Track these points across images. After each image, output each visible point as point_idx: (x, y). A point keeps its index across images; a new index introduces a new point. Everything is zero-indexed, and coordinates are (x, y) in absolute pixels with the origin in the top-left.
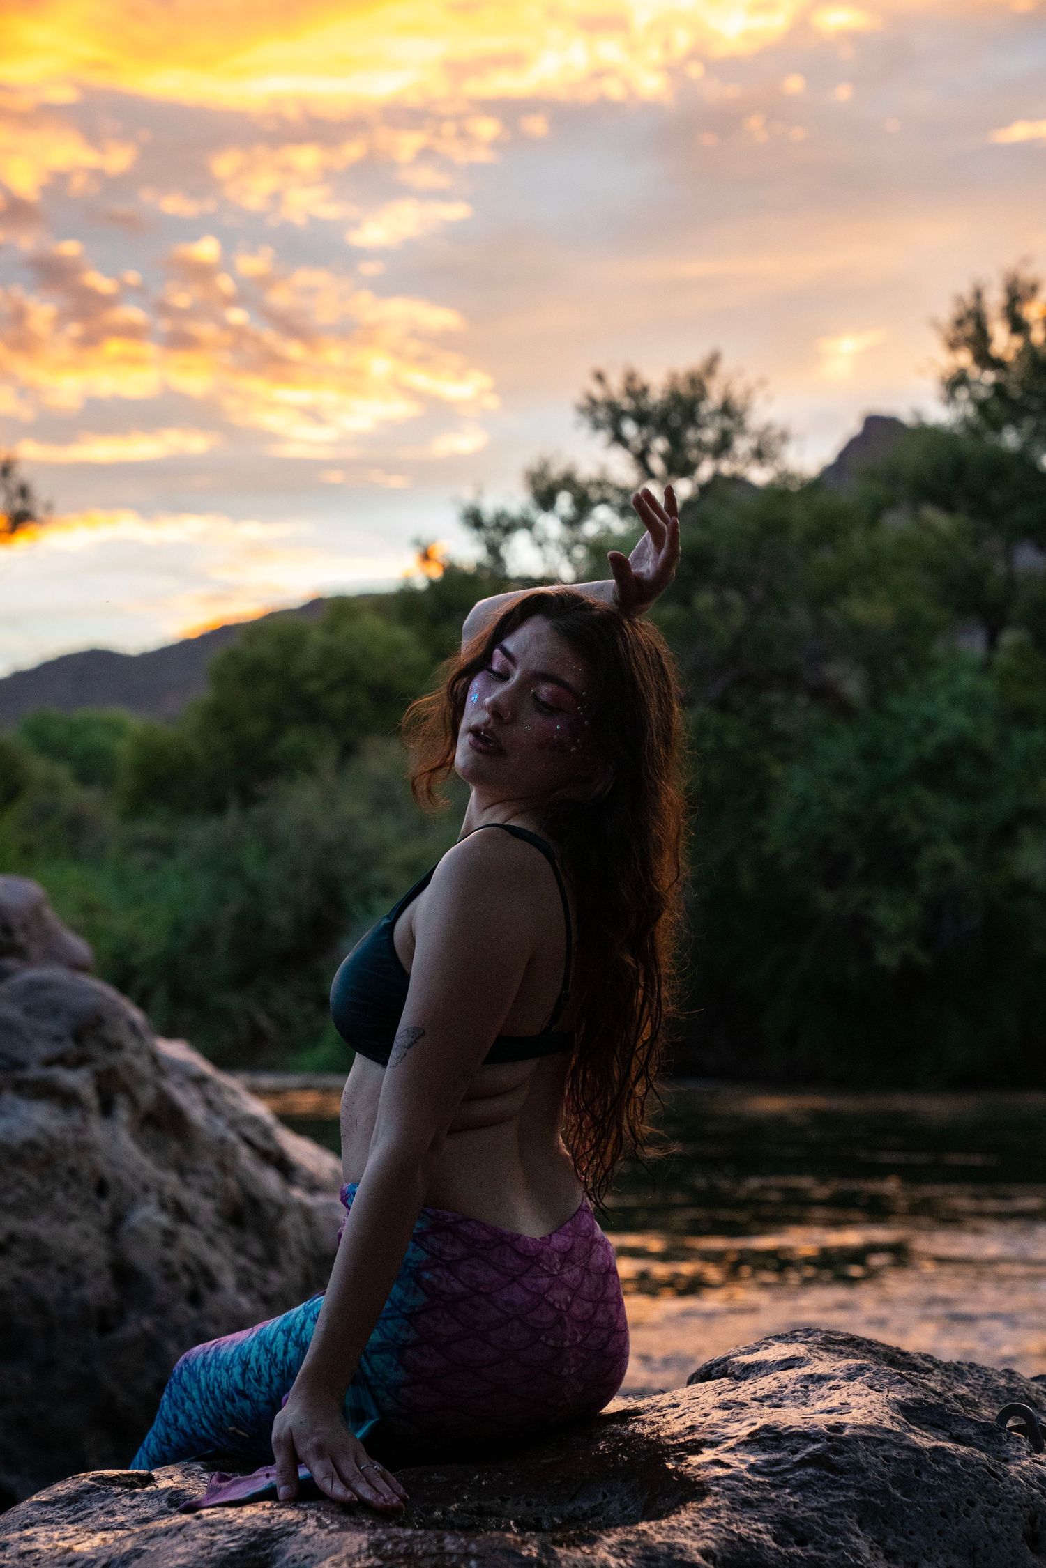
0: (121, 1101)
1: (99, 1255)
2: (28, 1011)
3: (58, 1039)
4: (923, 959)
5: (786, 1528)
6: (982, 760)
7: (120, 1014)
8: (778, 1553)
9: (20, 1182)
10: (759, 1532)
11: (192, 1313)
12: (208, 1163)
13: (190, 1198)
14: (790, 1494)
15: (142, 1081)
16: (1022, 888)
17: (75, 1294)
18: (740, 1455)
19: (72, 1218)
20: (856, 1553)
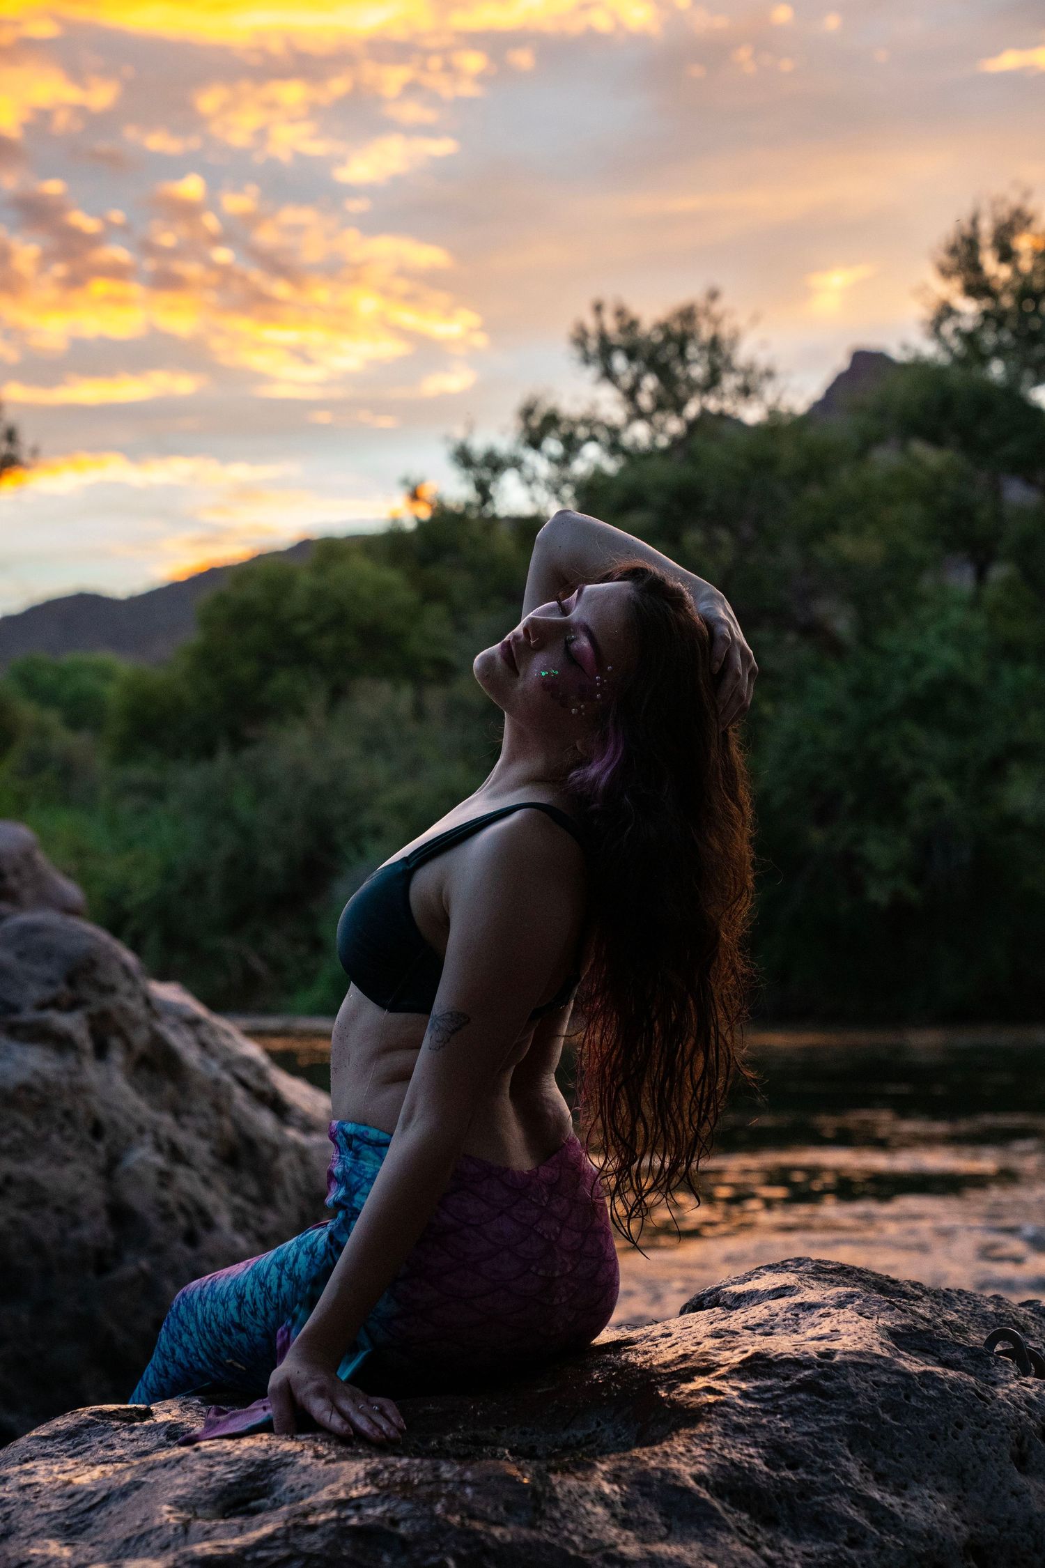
0: (116, 1045)
1: (95, 1196)
2: (21, 955)
3: (50, 982)
4: (913, 894)
5: (778, 1453)
6: (971, 694)
7: (115, 957)
8: (769, 1476)
9: (15, 1125)
10: (751, 1456)
11: (189, 1252)
12: (202, 1104)
13: (184, 1139)
14: (781, 1420)
15: (136, 1024)
16: (1011, 823)
17: (73, 1235)
18: (731, 1383)
19: (67, 1160)
20: (847, 1476)
